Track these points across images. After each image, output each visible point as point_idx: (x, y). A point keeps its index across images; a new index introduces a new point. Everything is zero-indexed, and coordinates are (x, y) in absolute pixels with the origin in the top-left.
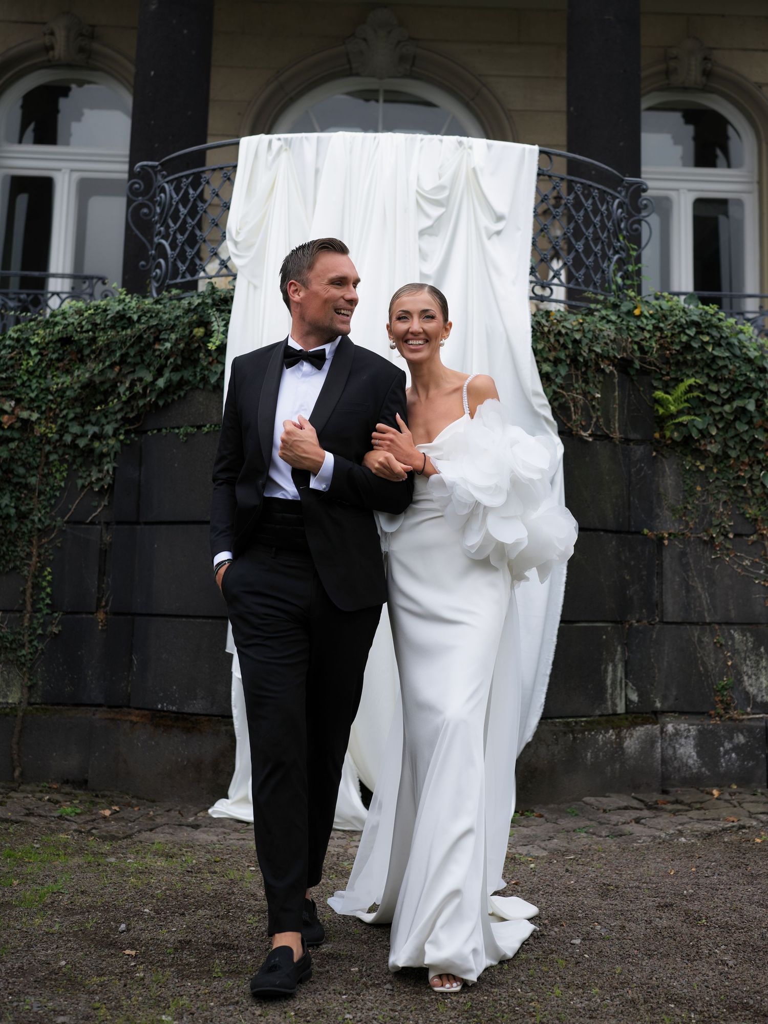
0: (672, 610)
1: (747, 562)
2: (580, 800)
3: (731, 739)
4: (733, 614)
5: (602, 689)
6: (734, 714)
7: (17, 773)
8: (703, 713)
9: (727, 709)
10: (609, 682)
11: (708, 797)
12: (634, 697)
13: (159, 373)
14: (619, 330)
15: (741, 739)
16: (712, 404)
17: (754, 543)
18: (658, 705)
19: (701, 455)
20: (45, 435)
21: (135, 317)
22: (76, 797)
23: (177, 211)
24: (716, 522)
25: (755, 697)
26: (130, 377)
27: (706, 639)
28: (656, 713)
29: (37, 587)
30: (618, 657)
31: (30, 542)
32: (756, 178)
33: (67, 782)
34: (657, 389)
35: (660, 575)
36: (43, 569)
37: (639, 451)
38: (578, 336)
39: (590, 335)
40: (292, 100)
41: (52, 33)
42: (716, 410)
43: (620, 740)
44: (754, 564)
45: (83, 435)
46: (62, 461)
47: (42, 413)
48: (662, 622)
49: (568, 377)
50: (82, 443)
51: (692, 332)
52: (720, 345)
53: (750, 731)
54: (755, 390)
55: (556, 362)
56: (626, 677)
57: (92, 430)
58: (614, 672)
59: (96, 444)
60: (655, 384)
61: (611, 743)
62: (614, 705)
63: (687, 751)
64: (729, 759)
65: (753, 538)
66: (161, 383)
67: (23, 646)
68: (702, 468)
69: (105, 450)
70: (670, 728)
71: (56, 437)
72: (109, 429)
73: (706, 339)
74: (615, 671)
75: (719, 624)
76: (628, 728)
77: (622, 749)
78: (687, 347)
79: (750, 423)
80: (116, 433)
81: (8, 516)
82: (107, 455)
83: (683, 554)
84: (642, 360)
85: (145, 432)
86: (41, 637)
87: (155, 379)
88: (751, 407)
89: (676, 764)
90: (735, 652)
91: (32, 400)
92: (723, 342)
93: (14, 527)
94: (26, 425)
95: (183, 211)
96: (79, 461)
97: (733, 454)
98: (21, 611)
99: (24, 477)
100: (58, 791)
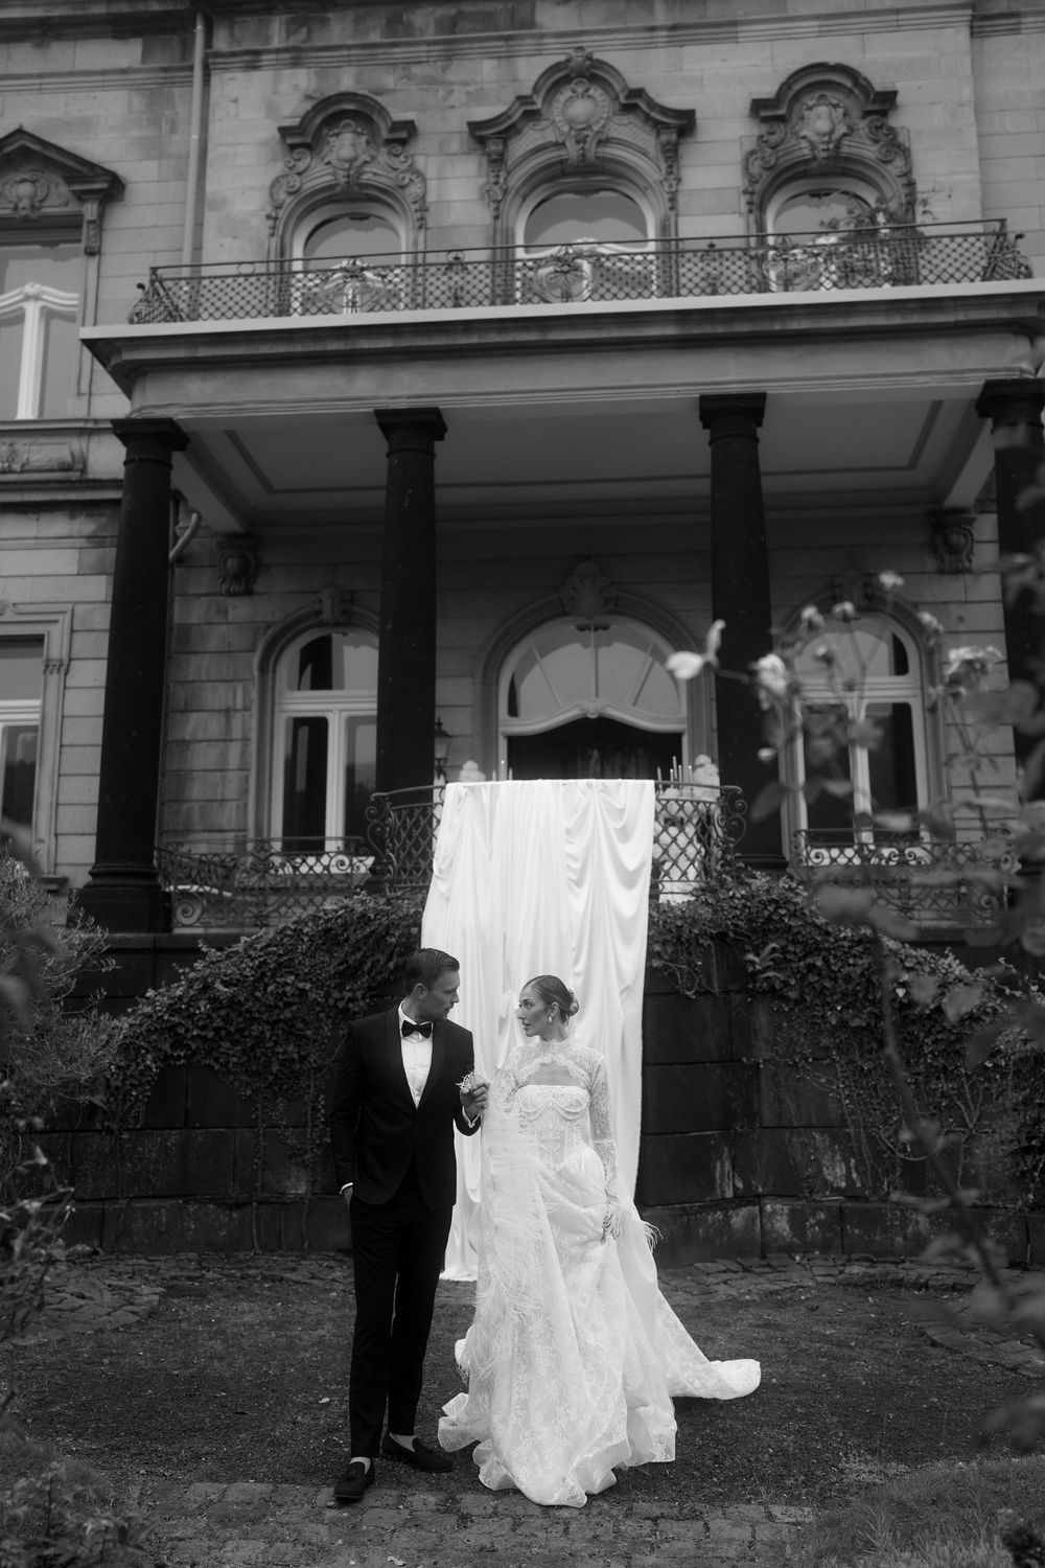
0: (768, 1117)
1: (823, 1080)
2: (691, 1265)
3: (814, 1217)
4: (814, 1120)
5: (713, 1180)
6: (817, 1197)
7: (306, 1245)
8: (793, 1196)
9: (811, 1192)
10: (717, 1175)
11: (791, 1261)
12: (740, 1185)
13: (390, 959)
14: (715, 912)
15: (822, 1216)
16: (790, 961)
17: (828, 1065)
18: (760, 1190)
19: (786, 999)
20: (315, 999)
21: (372, 916)
22: (345, 1262)
23: (399, 833)
24: (798, 1050)
25: (832, 1183)
26: (371, 959)
27: (794, 1140)
28: (759, 1196)
29: (315, 1109)
30: (725, 1155)
31: (309, 1077)
32: (918, 684)
33: (339, 1251)
34: (748, 951)
35: (759, 1091)
36: (318, 1096)
37: (737, 999)
38: (679, 923)
39: (689, 921)
40: (517, 642)
41: (321, 601)
42: (794, 965)
43: (727, 1219)
44: (828, 1082)
45: (342, 999)
46: (328, 1017)
47: (312, 983)
48: (761, 1126)
49: (675, 952)
50: (341, 1005)
51: (771, 908)
52: (795, 916)
53: (829, 1209)
54: (821, 950)
55: (665, 943)
56: (733, 1169)
57: (348, 995)
58: (722, 1168)
59: (351, 1005)
60: (747, 947)
61: (720, 1221)
62: (723, 1192)
63: (782, 1225)
64: (813, 1231)
65: (826, 1062)
66: (391, 965)
67: (306, 1152)
68: (786, 1009)
69: (357, 1009)
70: (768, 1208)
71: (323, 1000)
72: (359, 994)
73: (783, 912)
74: (722, 1166)
75: (805, 1127)
76: (734, 1209)
77: (729, 1225)
78: (769, 919)
79: (819, 974)
80: (363, 998)
81: (293, 1060)
82: (358, 1013)
83: (775, 1075)
84: (735, 932)
85: (383, 996)
86: (319, 1146)
87: (387, 962)
88: (819, 963)
89: (774, 1235)
90: (817, 1149)
91: (306, 974)
92: (798, 913)
93: (297, 1067)
94: (303, 992)
95: (403, 835)
96: (340, 1017)
97: (808, 998)
98: (304, 1127)
99: (303, 1030)
100: (333, 1259)
